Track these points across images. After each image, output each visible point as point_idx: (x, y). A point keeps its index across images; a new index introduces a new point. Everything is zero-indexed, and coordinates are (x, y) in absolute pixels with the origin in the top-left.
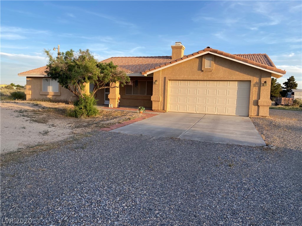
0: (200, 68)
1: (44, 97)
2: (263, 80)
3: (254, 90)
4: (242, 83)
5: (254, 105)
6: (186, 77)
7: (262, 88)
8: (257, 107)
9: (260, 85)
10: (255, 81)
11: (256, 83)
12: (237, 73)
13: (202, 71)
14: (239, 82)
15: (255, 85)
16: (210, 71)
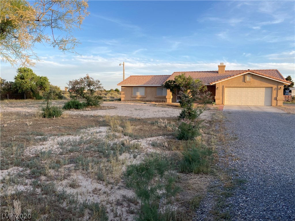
0: (244, 80)
1: (134, 99)
2: (279, 87)
3: (274, 92)
4: (267, 88)
5: (275, 100)
6: (236, 85)
7: (279, 91)
8: (276, 101)
9: (277, 89)
10: (275, 87)
11: (276, 88)
12: (265, 83)
13: (245, 82)
14: (266, 88)
15: (274, 90)
16: (250, 82)
